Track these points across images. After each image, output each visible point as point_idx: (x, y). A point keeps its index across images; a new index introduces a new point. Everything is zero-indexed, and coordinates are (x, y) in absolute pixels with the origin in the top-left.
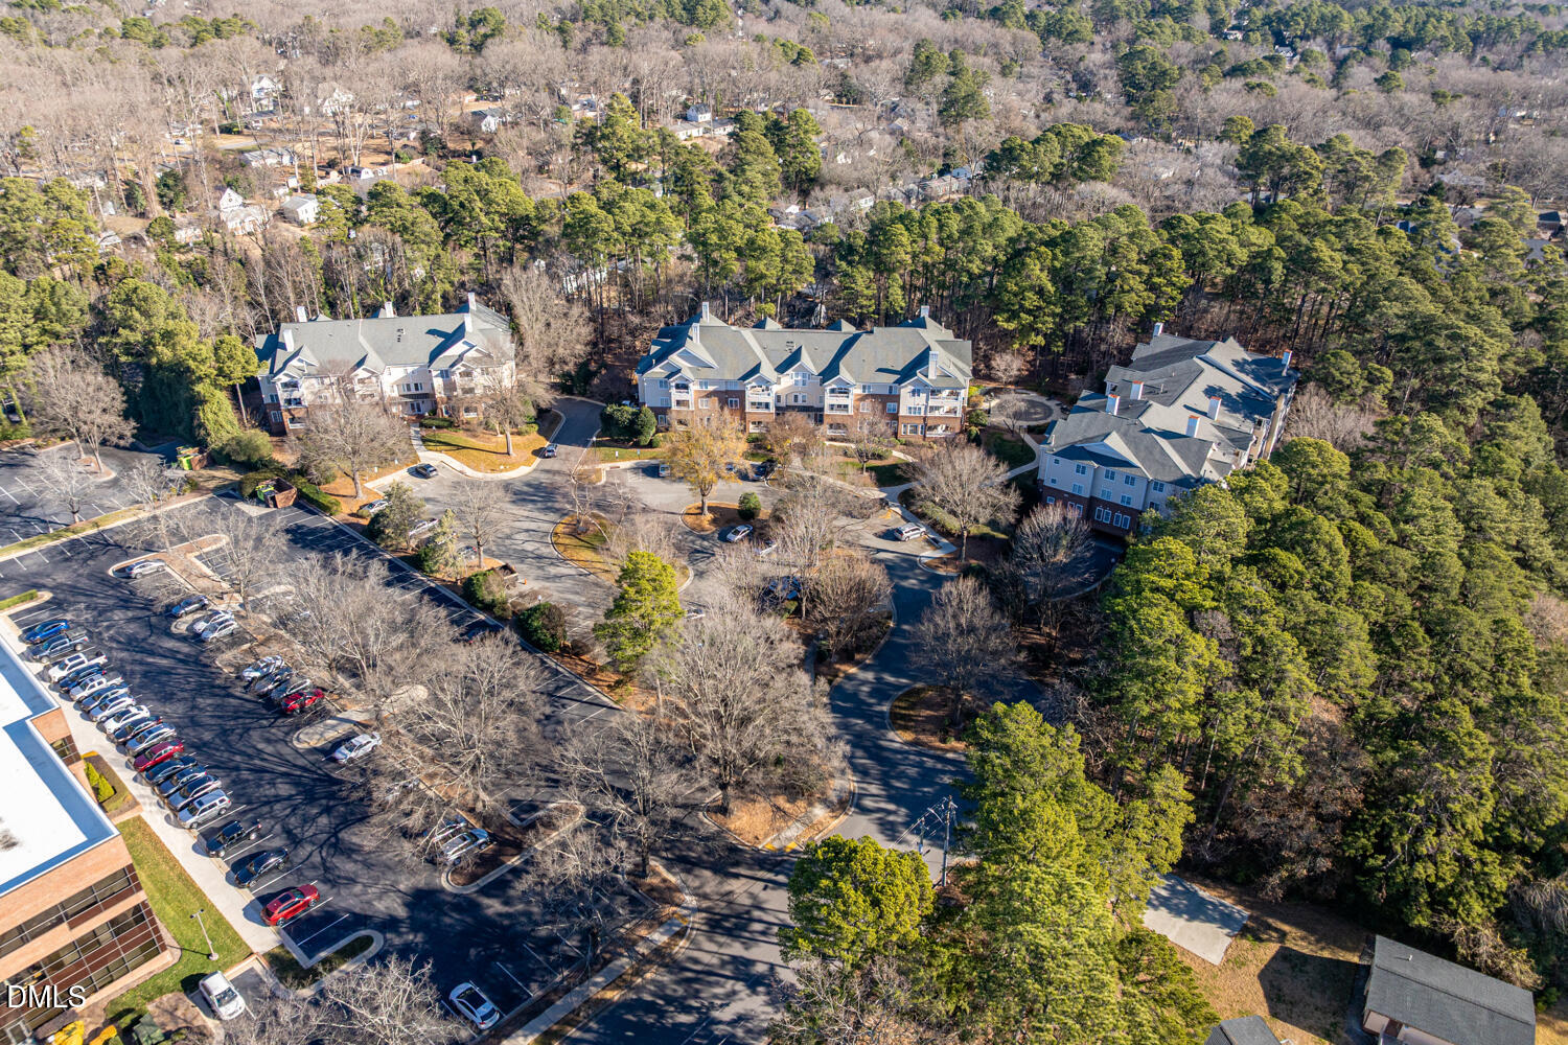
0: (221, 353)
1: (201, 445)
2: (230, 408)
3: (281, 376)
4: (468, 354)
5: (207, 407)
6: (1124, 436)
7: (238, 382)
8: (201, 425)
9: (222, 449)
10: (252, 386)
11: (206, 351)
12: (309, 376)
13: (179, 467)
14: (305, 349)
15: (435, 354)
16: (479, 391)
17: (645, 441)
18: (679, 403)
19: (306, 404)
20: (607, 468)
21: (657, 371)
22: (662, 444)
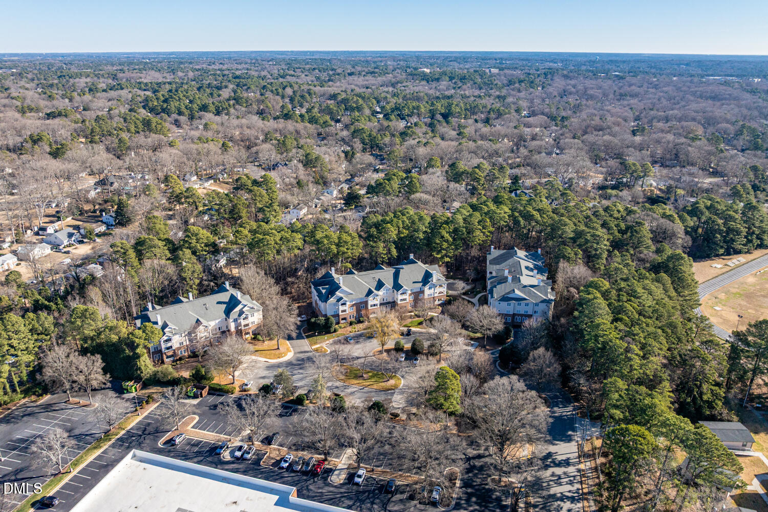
3: (164, 337)
4: (244, 310)
5: (140, 359)
6: (519, 289)
8: (140, 369)
9: (147, 378)
12: (175, 334)
13: (128, 392)
14: (167, 322)
15: (227, 313)
16: (250, 325)
17: (332, 330)
18: (343, 311)
19: (173, 348)
20: (324, 345)
21: (332, 300)
22: (340, 330)
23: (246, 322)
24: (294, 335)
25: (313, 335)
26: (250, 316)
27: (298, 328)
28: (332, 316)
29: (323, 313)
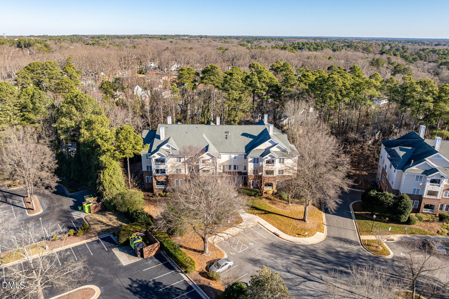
0: (120, 135)
1: (99, 196)
2: (121, 173)
3: (155, 154)
4: (272, 149)
5: (106, 172)
7: (128, 156)
8: (101, 183)
9: (111, 201)
10: (137, 159)
11: (110, 134)
12: (173, 156)
13: (83, 210)
14: (171, 140)
15: (249, 148)
16: (276, 174)
17: (404, 218)
18: (431, 193)
19: (167, 173)
20: (383, 239)
21: (416, 169)
22: (418, 223)
23: (270, 168)
24: (332, 205)
25: (369, 218)
26: (277, 161)
27: (343, 195)
28: (409, 195)
29: (393, 187)
